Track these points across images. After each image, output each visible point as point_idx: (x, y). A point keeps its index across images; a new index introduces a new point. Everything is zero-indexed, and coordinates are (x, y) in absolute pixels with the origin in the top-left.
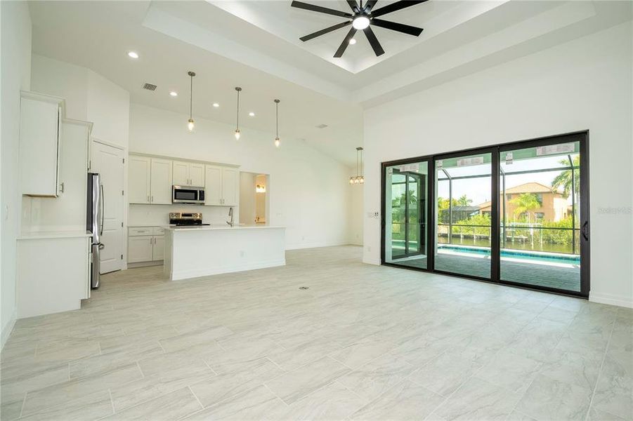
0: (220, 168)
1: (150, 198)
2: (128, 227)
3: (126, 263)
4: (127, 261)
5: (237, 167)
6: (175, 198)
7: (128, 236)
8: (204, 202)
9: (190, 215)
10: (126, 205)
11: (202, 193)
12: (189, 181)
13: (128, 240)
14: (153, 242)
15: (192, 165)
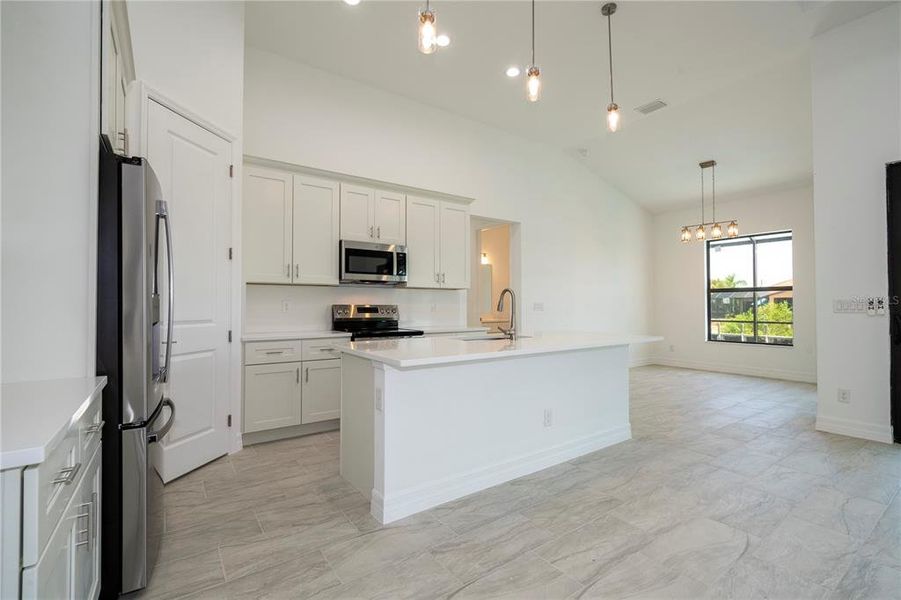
0: (435, 202)
1: (292, 270)
2: (244, 343)
3: (239, 434)
4: (243, 428)
5: (468, 201)
6: (347, 271)
7: (245, 365)
8: (406, 279)
9: (373, 310)
10: (239, 288)
11: (402, 260)
12: (374, 231)
13: (244, 373)
14: (303, 377)
15: (380, 193)
